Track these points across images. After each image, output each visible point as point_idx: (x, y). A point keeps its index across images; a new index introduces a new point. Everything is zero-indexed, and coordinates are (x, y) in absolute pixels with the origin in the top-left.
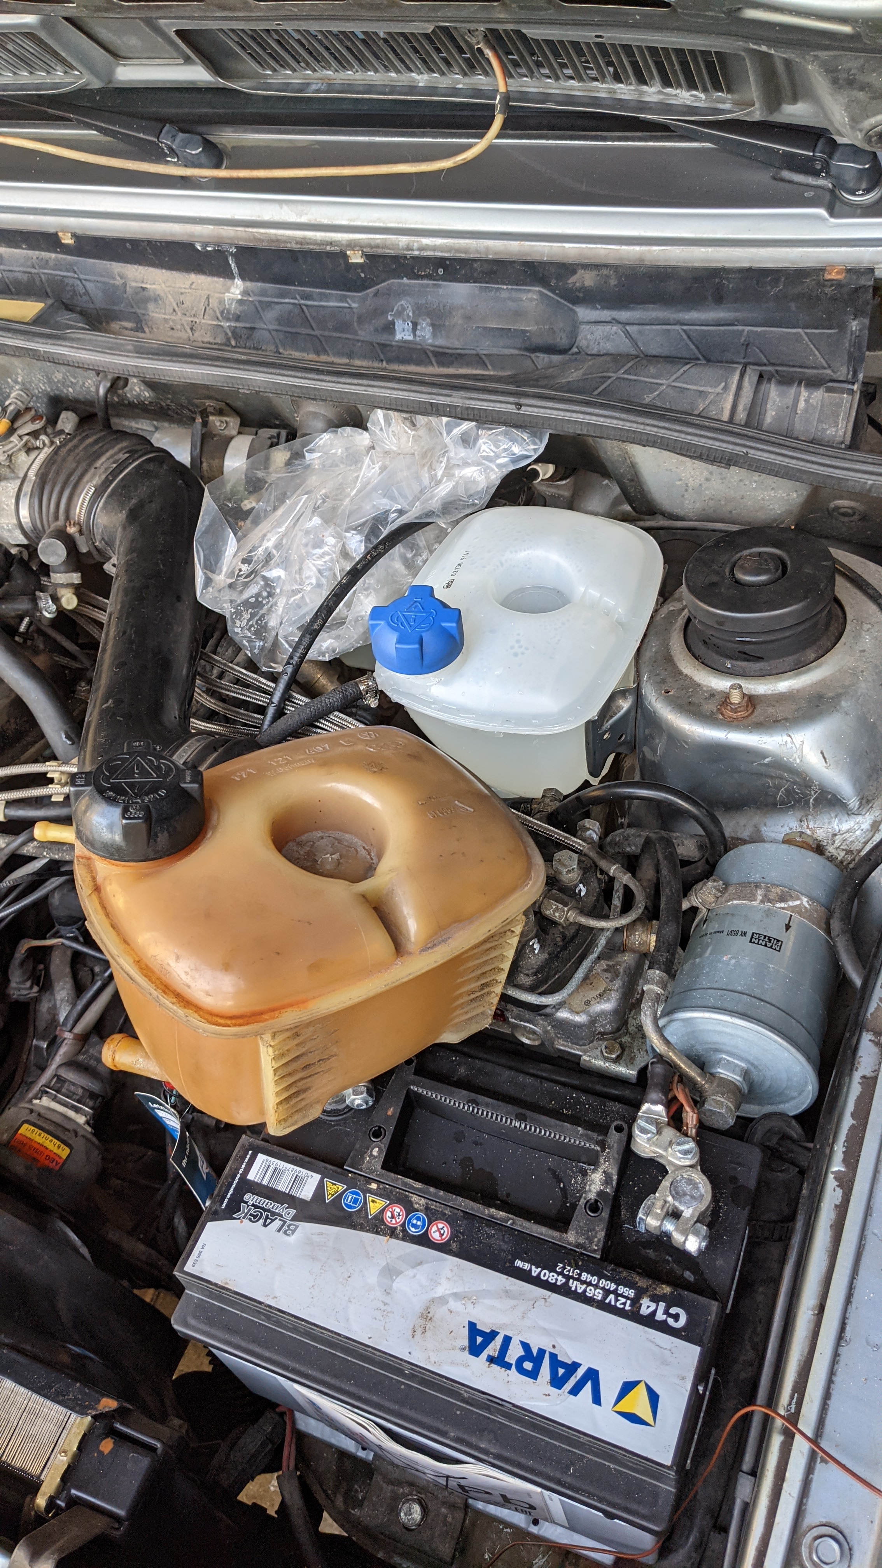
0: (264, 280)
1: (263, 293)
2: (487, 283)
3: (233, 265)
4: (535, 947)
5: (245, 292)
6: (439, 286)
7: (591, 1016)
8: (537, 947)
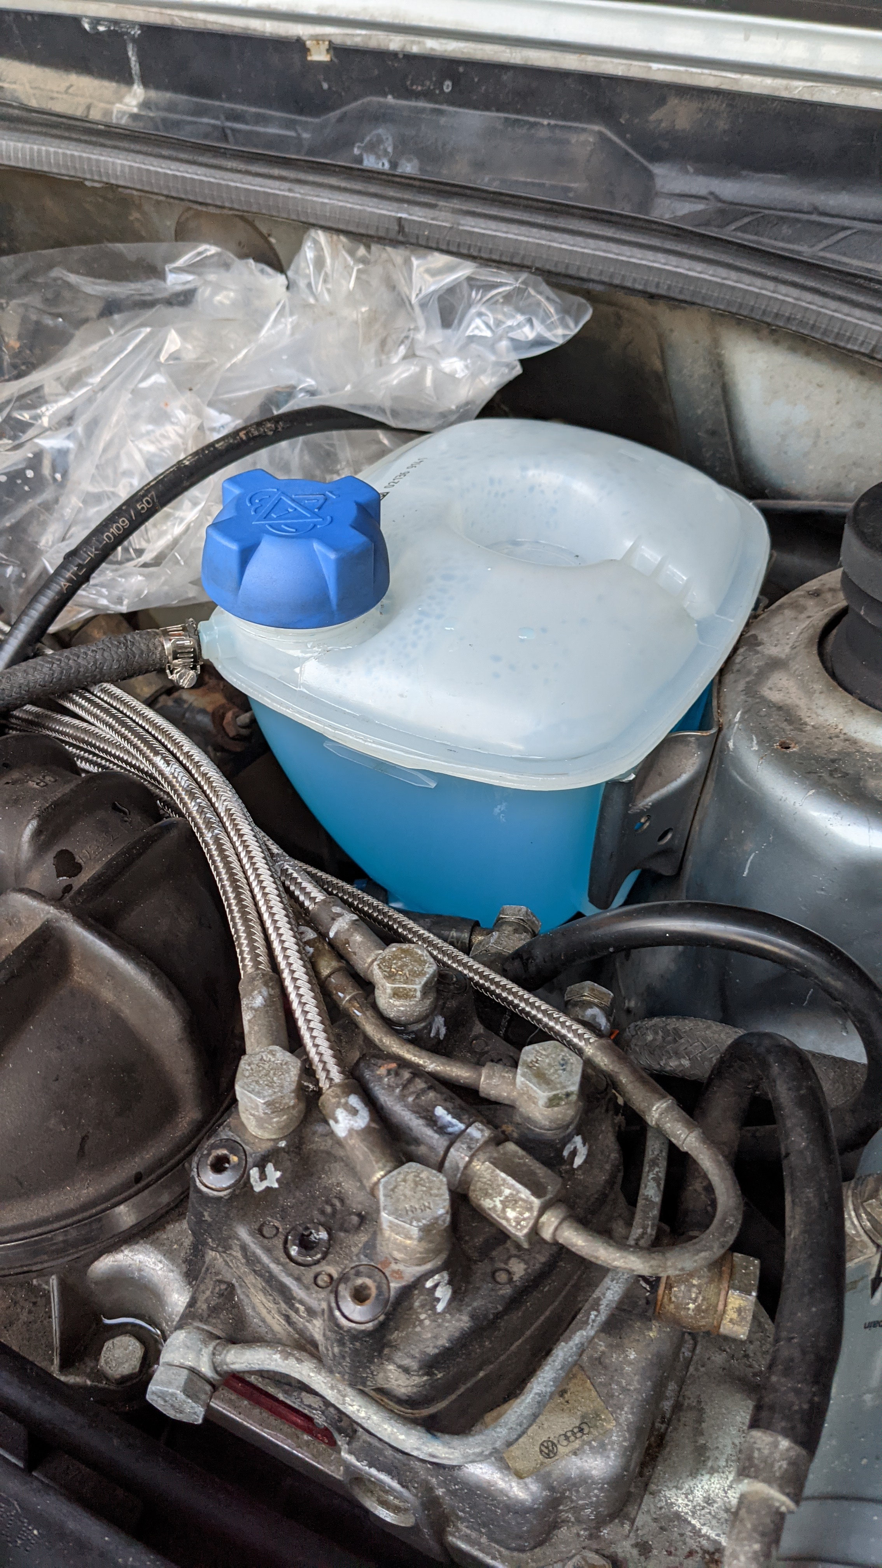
0: (176, 89)
1: (171, 107)
2: (518, 112)
3: (133, 59)
4: (438, 1293)
5: (146, 105)
6: (440, 112)
7: (552, 1489)
8: (443, 1294)
